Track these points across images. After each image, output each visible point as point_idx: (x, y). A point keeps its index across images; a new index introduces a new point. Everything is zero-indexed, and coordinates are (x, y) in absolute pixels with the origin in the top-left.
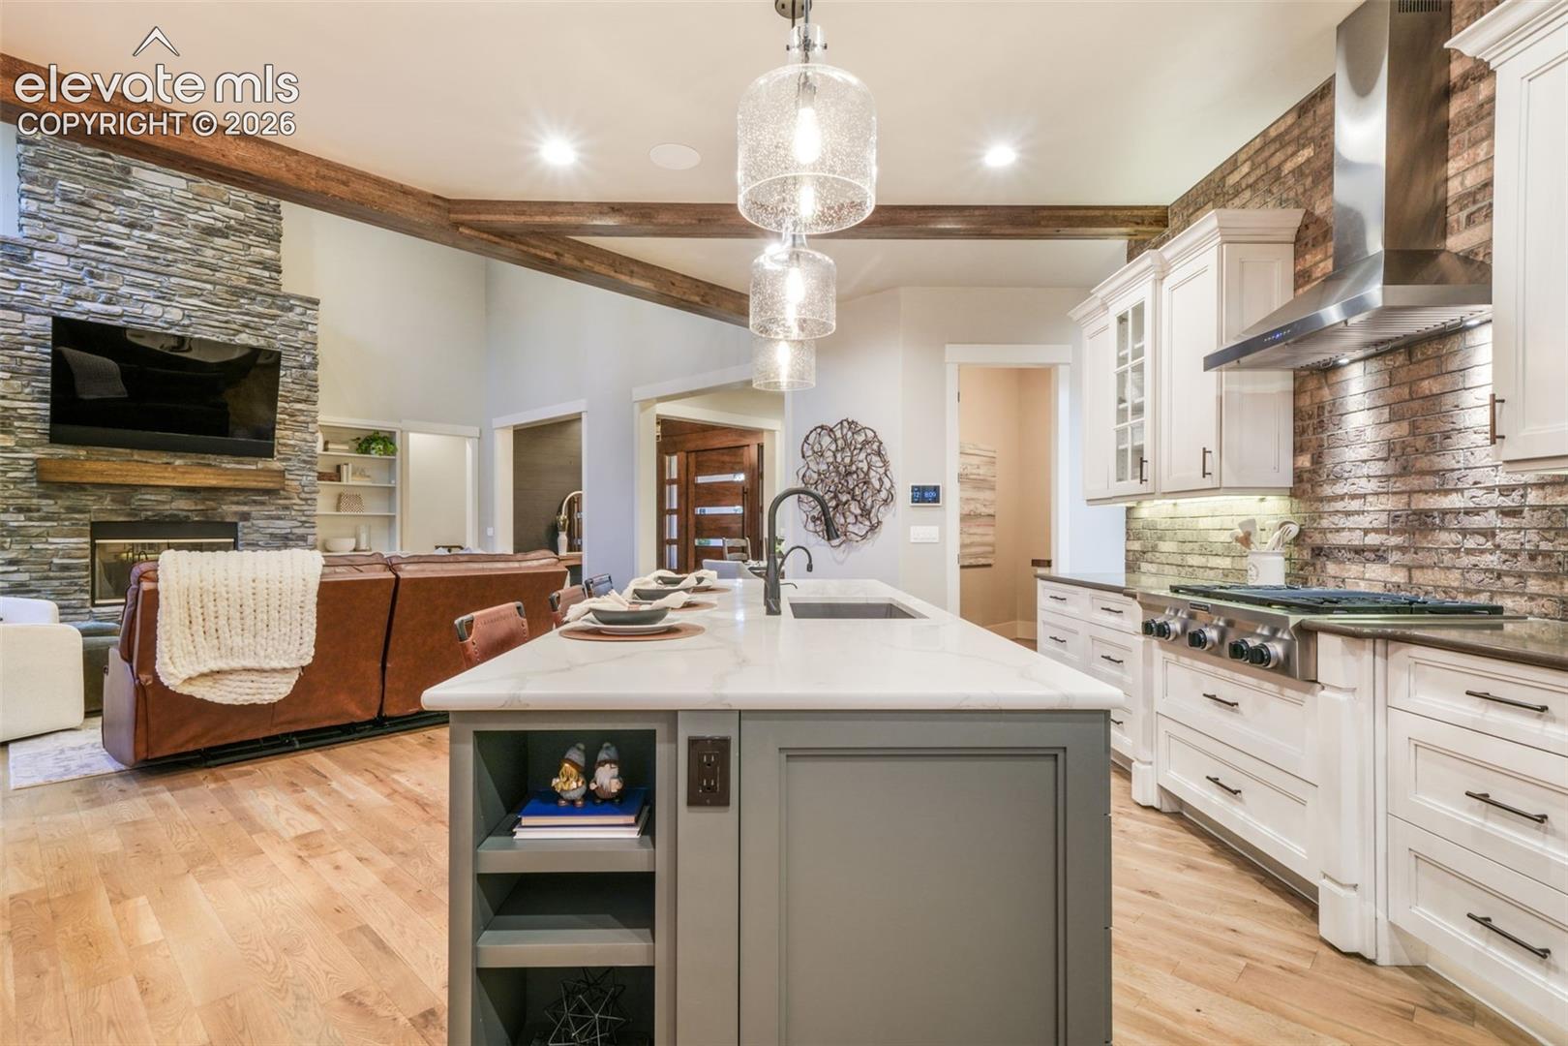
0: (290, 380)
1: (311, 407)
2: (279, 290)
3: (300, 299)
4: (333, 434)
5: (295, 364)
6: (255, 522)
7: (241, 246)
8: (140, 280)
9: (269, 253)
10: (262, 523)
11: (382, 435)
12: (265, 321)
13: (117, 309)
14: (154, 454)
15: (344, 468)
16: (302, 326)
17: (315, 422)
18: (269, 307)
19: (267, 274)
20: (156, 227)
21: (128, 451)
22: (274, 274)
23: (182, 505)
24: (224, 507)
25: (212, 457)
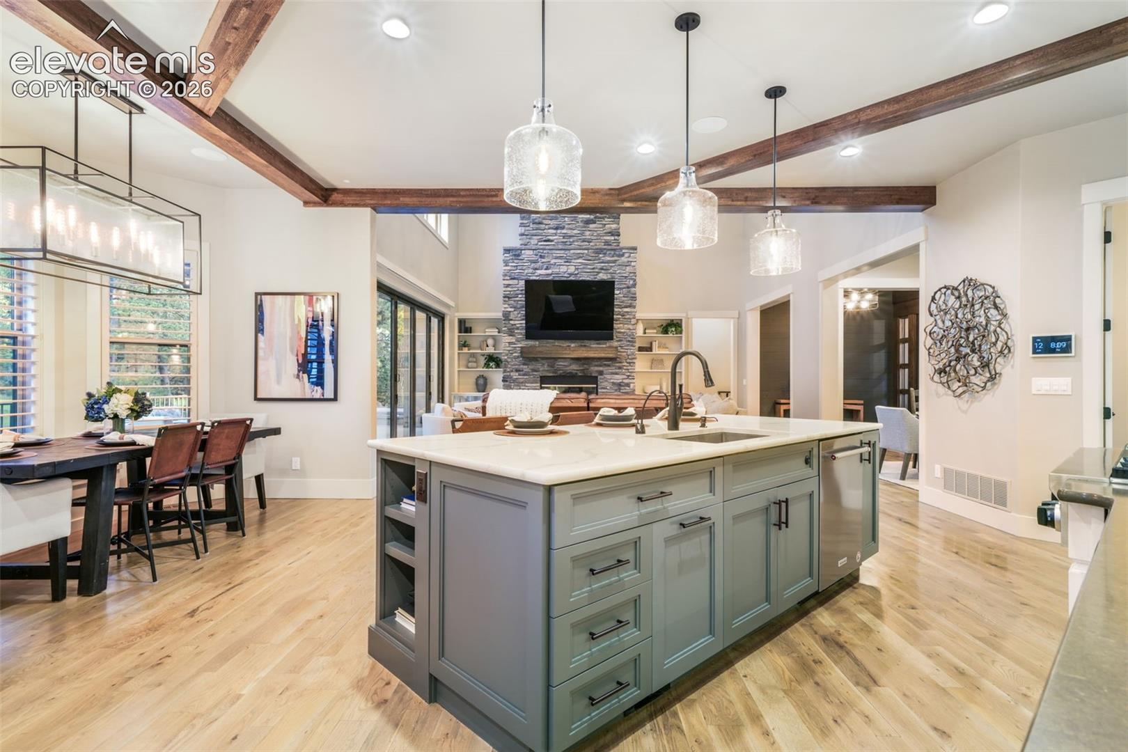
0: (622, 296)
1: (633, 310)
2: (618, 246)
3: (627, 249)
4: (648, 324)
5: (624, 286)
6: (605, 376)
7: (601, 226)
8: (558, 255)
9: (614, 226)
10: (608, 377)
11: (675, 322)
12: (610, 264)
13: (549, 272)
14: (563, 341)
15: (654, 343)
16: (628, 264)
17: (634, 318)
18: (613, 257)
19: (613, 238)
20: (566, 226)
21: (553, 341)
22: (616, 237)
23: (574, 368)
24: (592, 368)
25: (586, 341)
